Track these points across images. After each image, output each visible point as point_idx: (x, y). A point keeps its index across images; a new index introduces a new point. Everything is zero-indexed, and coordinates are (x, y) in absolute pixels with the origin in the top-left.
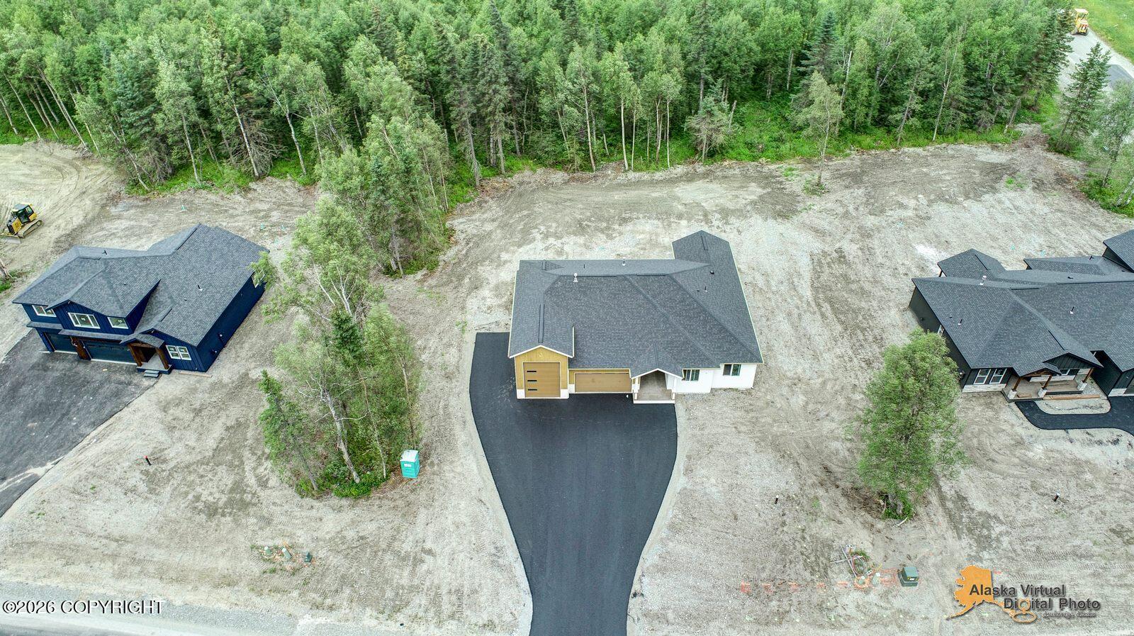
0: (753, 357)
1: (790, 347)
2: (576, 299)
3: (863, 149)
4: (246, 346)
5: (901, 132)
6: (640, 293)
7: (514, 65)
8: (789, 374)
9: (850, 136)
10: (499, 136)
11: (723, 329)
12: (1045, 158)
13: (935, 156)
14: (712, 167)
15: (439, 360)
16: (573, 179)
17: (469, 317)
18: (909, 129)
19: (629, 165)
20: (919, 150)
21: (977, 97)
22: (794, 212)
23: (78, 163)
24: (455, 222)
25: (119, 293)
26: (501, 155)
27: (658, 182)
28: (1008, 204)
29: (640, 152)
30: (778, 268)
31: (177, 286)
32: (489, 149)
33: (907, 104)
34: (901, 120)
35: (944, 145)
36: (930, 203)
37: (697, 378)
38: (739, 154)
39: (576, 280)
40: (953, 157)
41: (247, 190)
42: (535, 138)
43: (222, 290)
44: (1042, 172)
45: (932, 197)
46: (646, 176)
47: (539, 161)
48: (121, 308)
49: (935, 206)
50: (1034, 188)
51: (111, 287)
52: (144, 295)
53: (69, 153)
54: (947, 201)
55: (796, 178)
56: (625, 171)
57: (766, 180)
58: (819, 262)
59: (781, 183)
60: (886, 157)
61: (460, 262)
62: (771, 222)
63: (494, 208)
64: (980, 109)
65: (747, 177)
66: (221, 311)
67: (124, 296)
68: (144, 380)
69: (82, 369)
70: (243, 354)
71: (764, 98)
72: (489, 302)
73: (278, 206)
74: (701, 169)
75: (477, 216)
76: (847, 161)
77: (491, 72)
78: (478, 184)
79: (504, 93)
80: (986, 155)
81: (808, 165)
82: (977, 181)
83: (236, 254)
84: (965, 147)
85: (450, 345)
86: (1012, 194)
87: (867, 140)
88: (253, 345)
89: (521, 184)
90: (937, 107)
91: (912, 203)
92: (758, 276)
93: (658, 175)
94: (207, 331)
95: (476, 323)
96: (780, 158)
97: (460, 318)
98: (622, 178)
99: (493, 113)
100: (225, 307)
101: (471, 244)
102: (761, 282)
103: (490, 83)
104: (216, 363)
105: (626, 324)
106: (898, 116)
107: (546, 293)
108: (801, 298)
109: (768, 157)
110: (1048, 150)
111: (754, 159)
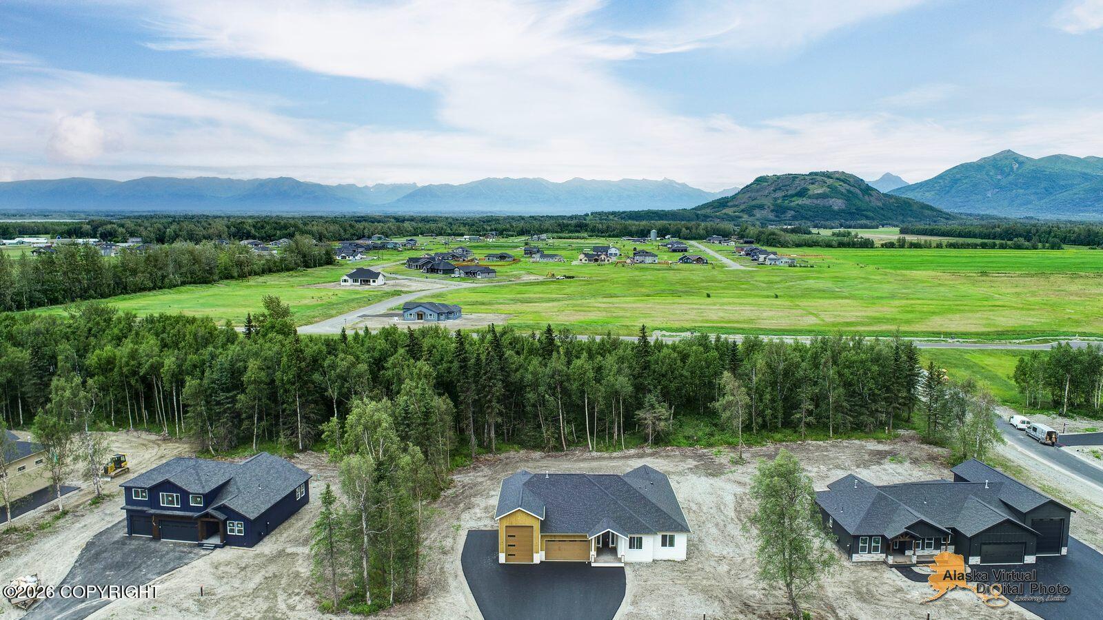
0: (684, 529)
1: (716, 541)
2: (547, 488)
3: (775, 441)
4: (285, 535)
5: (803, 429)
6: (595, 485)
7: (506, 371)
8: (716, 555)
9: (764, 433)
10: (492, 419)
11: (658, 510)
12: (919, 447)
13: (833, 446)
14: (658, 450)
15: (438, 544)
16: (549, 456)
17: (462, 523)
18: (808, 425)
19: (593, 447)
20: (821, 443)
21: (857, 405)
22: (722, 473)
23: (159, 442)
24: (455, 477)
25: (203, 479)
26: (493, 435)
27: (615, 458)
28: (891, 471)
29: (601, 437)
30: (708, 502)
31: (244, 483)
32: (484, 433)
33: (802, 406)
34: (801, 418)
35: (840, 440)
36: (829, 470)
37: (640, 547)
38: (679, 443)
39: (547, 477)
40: (847, 447)
41: (292, 457)
42: (520, 426)
43: (275, 491)
44: (917, 454)
45: (831, 467)
46: (606, 455)
47: (523, 445)
48: (203, 487)
49: (833, 471)
50: (911, 463)
51: (198, 475)
52: (221, 483)
53: (153, 437)
54: (842, 469)
55: (724, 456)
56: (590, 451)
57: (701, 457)
58: (742, 499)
59: (712, 459)
60: (795, 447)
61: (457, 496)
62: (703, 478)
63: (486, 470)
64: (863, 414)
65: (685, 456)
66: (273, 503)
67: (207, 481)
68: (202, 551)
69: (153, 545)
70: (282, 539)
71: (699, 414)
72: (479, 515)
73: (315, 466)
74: (648, 451)
75: (471, 474)
76: (764, 448)
77: (492, 370)
78: (473, 455)
79: (498, 388)
80: (872, 445)
81: (733, 450)
82: (866, 459)
83: (288, 473)
84: (857, 442)
85: (447, 537)
86: (894, 466)
87: (778, 436)
88: (290, 535)
89: (507, 458)
90: (828, 410)
91: (816, 470)
92: (692, 504)
93: (615, 454)
94: (261, 513)
95: (468, 526)
96: (711, 445)
97: (456, 523)
98: (587, 455)
99: (490, 401)
100: (276, 502)
101: (466, 488)
102: (694, 507)
103: (490, 378)
104: (261, 543)
105: (585, 505)
106: (798, 416)
107: (524, 484)
108: (726, 516)
109: (700, 445)
110: (922, 443)
111: (691, 445)
